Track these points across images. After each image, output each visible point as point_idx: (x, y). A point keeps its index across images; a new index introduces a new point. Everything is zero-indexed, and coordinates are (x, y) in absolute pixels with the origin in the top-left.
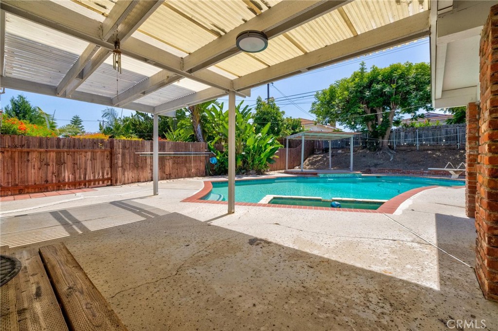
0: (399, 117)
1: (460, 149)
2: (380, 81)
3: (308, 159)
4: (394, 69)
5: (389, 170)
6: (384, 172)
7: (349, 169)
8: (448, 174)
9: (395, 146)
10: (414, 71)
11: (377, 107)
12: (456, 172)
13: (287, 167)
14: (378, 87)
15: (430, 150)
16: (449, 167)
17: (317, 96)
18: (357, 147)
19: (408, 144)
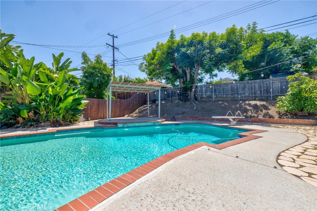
0: (202, 76)
1: (240, 100)
2: (186, 46)
3: (140, 108)
4: (195, 36)
5: (190, 117)
6: (187, 119)
8: (228, 121)
9: (199, 98)
10: (208, 38)
11: (185, 67)
12: (234, 119)
14: (183, 50)
15: (220, 101)
16: (230, 115)
17: (144, 58)
18: (174, 99)
19: (208, 97)
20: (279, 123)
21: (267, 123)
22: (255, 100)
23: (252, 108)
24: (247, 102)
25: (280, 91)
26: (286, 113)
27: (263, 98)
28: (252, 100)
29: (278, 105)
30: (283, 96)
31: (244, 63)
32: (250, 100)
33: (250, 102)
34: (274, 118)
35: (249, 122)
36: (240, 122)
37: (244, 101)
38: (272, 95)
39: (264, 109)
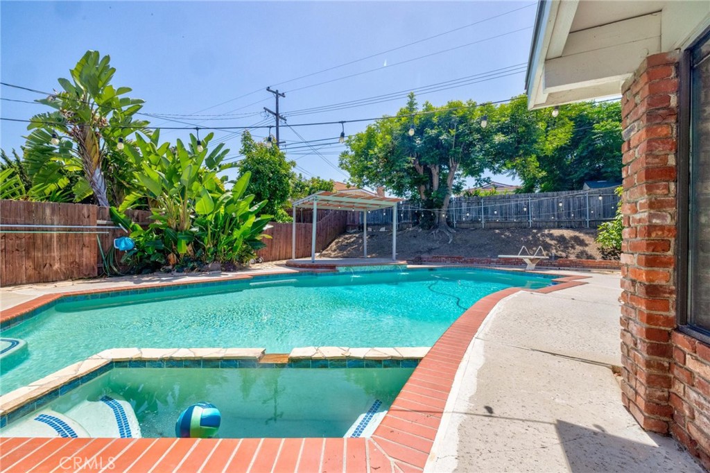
0: (461, 181)
1: (533, 228)
2: (435, 124)
3: (336, 240)
4: (454, 107)
5: (446, 258)
6: (441, 262)
7: (391, 257)
8: (520, 263)
9: (455, 222)
10: (479, 113)
11: (432, 163)
12: (531, 260)
13: (294, 256)
14: (433, 132)
15: (498, 229)
16: (524, 253)
17: (349, 143)
18: (406, 223)
19: (471, 220)
20: (604, 268)
21: (584, 267)
22: (559, 227)
23: (556, 242)
24: (546, 232)
25: (602, 213)
26: (613, 251)
27: (573, 224)
28: (554, 228)
29: (601, 237)
30: (609, 221)
31: (539, 158)
32: (550, 228)
33: (551, 232)
34: (594, 259)
35: (554, 266)
36: (541, 264)
37: (540, 229)
38: (588, 220)
39: (578, 245)
